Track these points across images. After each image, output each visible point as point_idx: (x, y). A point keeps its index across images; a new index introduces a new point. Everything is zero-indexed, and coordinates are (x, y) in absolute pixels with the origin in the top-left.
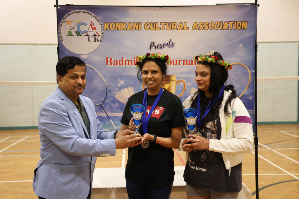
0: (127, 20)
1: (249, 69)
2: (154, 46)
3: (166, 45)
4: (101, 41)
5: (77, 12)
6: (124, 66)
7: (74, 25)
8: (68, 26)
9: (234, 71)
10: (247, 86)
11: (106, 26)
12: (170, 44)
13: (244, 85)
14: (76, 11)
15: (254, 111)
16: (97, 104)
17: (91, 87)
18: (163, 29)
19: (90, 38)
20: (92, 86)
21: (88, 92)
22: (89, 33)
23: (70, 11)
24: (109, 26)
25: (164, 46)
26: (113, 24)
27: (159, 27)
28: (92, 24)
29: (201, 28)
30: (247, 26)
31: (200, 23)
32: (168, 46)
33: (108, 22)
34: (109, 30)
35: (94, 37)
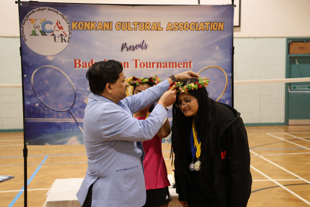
0: (97, 19)
1: (226, 72)
2: (127, 47)
3: (139, 47)
4: (68, 42)
5: (42, 10)
7: (39, 23)
8: (32, 24)
9: (210, 74)
10: (223, 90)
11: (74, 25)
12: (143, 46)
13: (220, 89)
14: (40, 8)
16: (65, 109)
17: (58, 91)
18: (136, 29)
19: (57, 38)
20: (59, 90)
21: (54, 96)
22: (55, 33)
23: (34, 9)
24: (77, 25)
25: (137, 48)
26: (81, 24)
27: (131, 27)
29: (176, 28)
30: (223, 27)
31: (175, 24)
32: (141, 48)
33: (76, 21)
34: (76, 30)
35: (61, 38)
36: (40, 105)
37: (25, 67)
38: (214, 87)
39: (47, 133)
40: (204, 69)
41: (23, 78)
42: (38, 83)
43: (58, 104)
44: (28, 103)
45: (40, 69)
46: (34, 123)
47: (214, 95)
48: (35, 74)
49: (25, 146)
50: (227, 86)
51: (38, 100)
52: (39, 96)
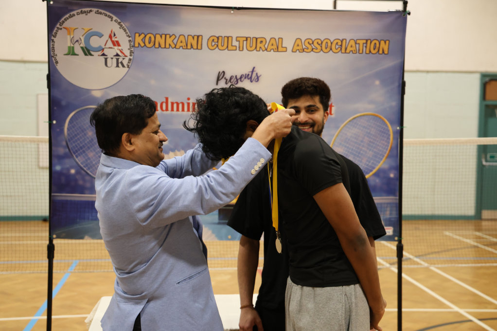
0: (177, 30)
1: (391, 123)
2: (225, 78)
3: (245, 78)
4: (128, 67)
5: (85, 13)
6: (169, 112)
7: (79, 35)
8: (69, 36)
9: (364, 127)
10: (385, 153)
11: (138, 39)
12: (252, 77)
13: (381, 153)
14: (83, 10)
15: (398, 198)
18: (241, 49)
19: (109, 61)
22: (106, 52)
23: (73, 10)
24: (143, 40)
25: (242, 79)
26: (150, 37)
27: (233, 44)
28: (113, 35)
29: (308, 49)
30: (388, 49)
31: (307, 41)
32: (249, 80)
33: (142, 33)
34: (143, 47)
35: (116, 59)
36: (77, 172)
37: (55, 108)
38: (370, 148)
39: (88, 219)
40: (355, 118)
41: (51, 125)
42: (76, 135)
44: (58, 168)
45: (79, 111)
46: (67, 201)
47: (369, 162)
48: (71, 119)
49: (51, 240)
50: (391, 148)
51: (75, 164)
52: (77, 157)
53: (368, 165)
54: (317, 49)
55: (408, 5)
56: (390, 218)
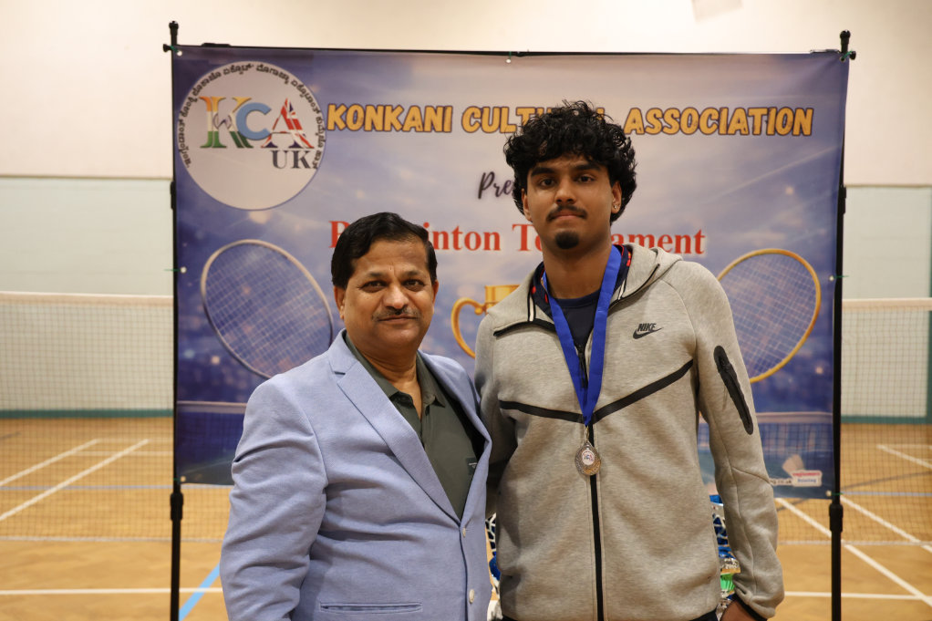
0: (406, 97)
1: (818, 269)
2: (495, 186)
4: (315, 167)
5: (239, 69)
7: (228, 110)
8: (209, 114)
9: (763, 277)
10: (806, 326)
11: (335, 116)
13: (796, 326)
14: (236, 64)
15: (831, 414)
17: (280, 318)
19: (281, 156)
20: (283, 316)
21: (267, 335)
22: (275, 140)
23: (216, 66)
24: (344, 117)
26: (356, 112)
27: (510, 122)
29: (653, 128)
30: (811, 125)
31: (652, 113)
33: (343, 104)
34: (341, 130)
35: (292, 154)
36: (224, 362)
37: (185, 245)
38: (776, 316)
40: (745, 259)
41: (177, 275)
42: (221, 294)
43: (277, 360)
44: (189, 354)
45: (227, 249)
46: (205, 414)
47: (774, 344)
48: (212, 265)
49: (177, 486)
50: (818, 316)
51: (220, 346)
52: (223, 333)
53: (771, 350)
54: (671, 127)
55: (851, 40)
56: (815, 453)
